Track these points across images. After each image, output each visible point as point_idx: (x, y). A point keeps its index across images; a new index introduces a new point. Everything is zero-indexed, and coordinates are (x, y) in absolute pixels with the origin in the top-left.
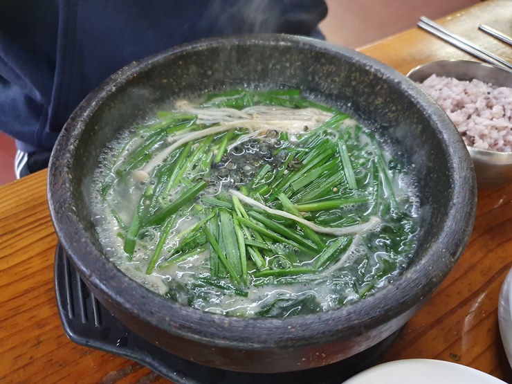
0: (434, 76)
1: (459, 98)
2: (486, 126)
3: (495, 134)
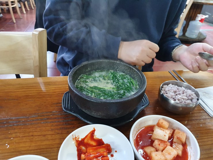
0: (171, 84)
1: (175, 90)
2: (180, 98)
3: (182, 100)
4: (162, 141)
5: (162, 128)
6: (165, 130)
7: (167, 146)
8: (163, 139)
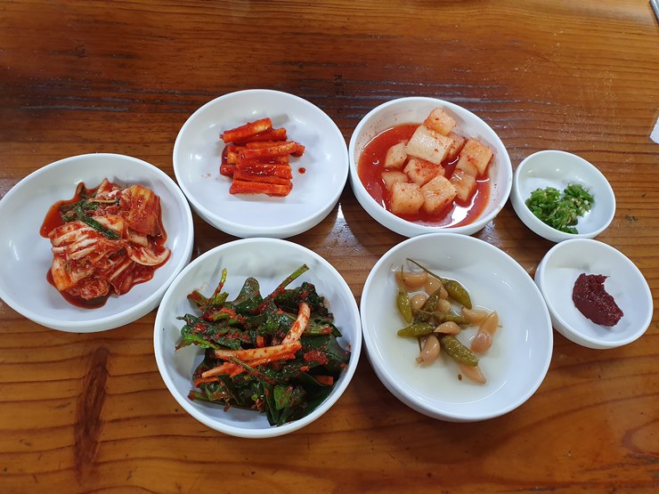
4: (426, 163)
5: (433, 133)
6: (442, 137)
7: (436, 175)
8: (429, 159)
